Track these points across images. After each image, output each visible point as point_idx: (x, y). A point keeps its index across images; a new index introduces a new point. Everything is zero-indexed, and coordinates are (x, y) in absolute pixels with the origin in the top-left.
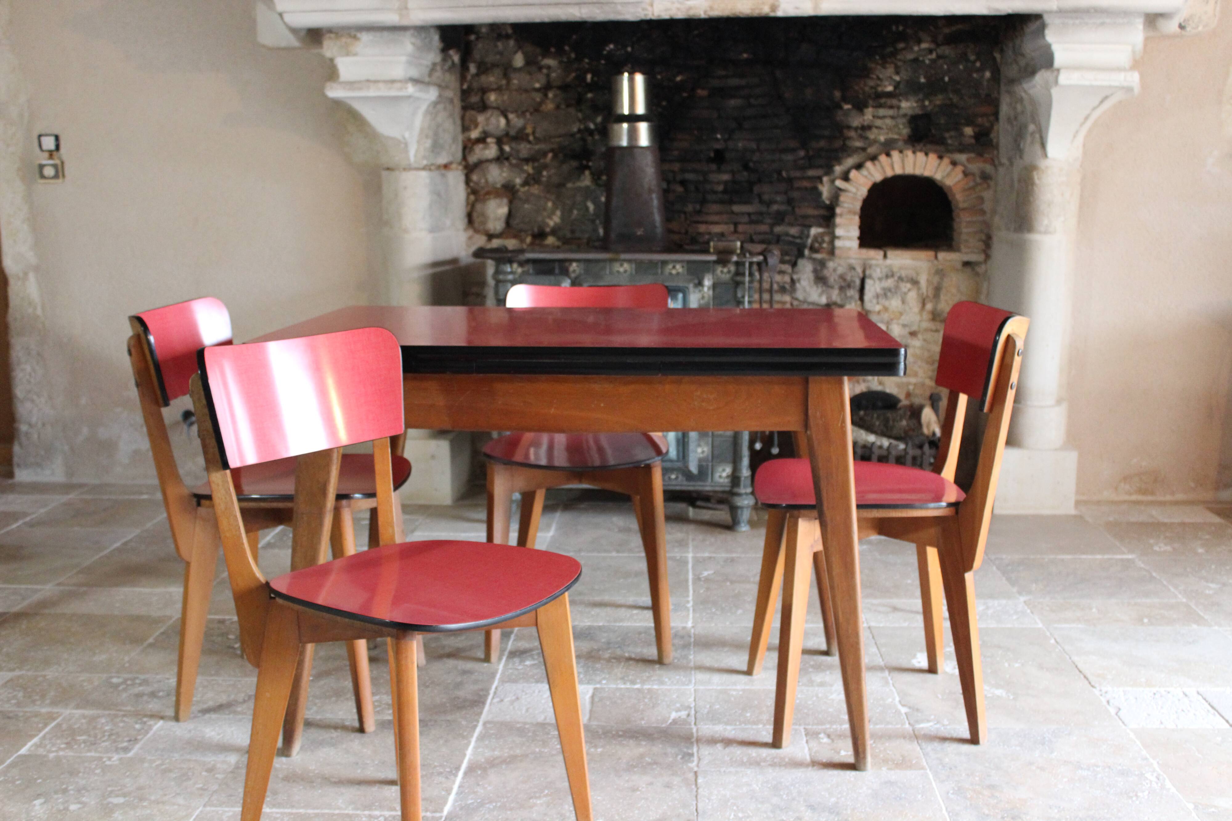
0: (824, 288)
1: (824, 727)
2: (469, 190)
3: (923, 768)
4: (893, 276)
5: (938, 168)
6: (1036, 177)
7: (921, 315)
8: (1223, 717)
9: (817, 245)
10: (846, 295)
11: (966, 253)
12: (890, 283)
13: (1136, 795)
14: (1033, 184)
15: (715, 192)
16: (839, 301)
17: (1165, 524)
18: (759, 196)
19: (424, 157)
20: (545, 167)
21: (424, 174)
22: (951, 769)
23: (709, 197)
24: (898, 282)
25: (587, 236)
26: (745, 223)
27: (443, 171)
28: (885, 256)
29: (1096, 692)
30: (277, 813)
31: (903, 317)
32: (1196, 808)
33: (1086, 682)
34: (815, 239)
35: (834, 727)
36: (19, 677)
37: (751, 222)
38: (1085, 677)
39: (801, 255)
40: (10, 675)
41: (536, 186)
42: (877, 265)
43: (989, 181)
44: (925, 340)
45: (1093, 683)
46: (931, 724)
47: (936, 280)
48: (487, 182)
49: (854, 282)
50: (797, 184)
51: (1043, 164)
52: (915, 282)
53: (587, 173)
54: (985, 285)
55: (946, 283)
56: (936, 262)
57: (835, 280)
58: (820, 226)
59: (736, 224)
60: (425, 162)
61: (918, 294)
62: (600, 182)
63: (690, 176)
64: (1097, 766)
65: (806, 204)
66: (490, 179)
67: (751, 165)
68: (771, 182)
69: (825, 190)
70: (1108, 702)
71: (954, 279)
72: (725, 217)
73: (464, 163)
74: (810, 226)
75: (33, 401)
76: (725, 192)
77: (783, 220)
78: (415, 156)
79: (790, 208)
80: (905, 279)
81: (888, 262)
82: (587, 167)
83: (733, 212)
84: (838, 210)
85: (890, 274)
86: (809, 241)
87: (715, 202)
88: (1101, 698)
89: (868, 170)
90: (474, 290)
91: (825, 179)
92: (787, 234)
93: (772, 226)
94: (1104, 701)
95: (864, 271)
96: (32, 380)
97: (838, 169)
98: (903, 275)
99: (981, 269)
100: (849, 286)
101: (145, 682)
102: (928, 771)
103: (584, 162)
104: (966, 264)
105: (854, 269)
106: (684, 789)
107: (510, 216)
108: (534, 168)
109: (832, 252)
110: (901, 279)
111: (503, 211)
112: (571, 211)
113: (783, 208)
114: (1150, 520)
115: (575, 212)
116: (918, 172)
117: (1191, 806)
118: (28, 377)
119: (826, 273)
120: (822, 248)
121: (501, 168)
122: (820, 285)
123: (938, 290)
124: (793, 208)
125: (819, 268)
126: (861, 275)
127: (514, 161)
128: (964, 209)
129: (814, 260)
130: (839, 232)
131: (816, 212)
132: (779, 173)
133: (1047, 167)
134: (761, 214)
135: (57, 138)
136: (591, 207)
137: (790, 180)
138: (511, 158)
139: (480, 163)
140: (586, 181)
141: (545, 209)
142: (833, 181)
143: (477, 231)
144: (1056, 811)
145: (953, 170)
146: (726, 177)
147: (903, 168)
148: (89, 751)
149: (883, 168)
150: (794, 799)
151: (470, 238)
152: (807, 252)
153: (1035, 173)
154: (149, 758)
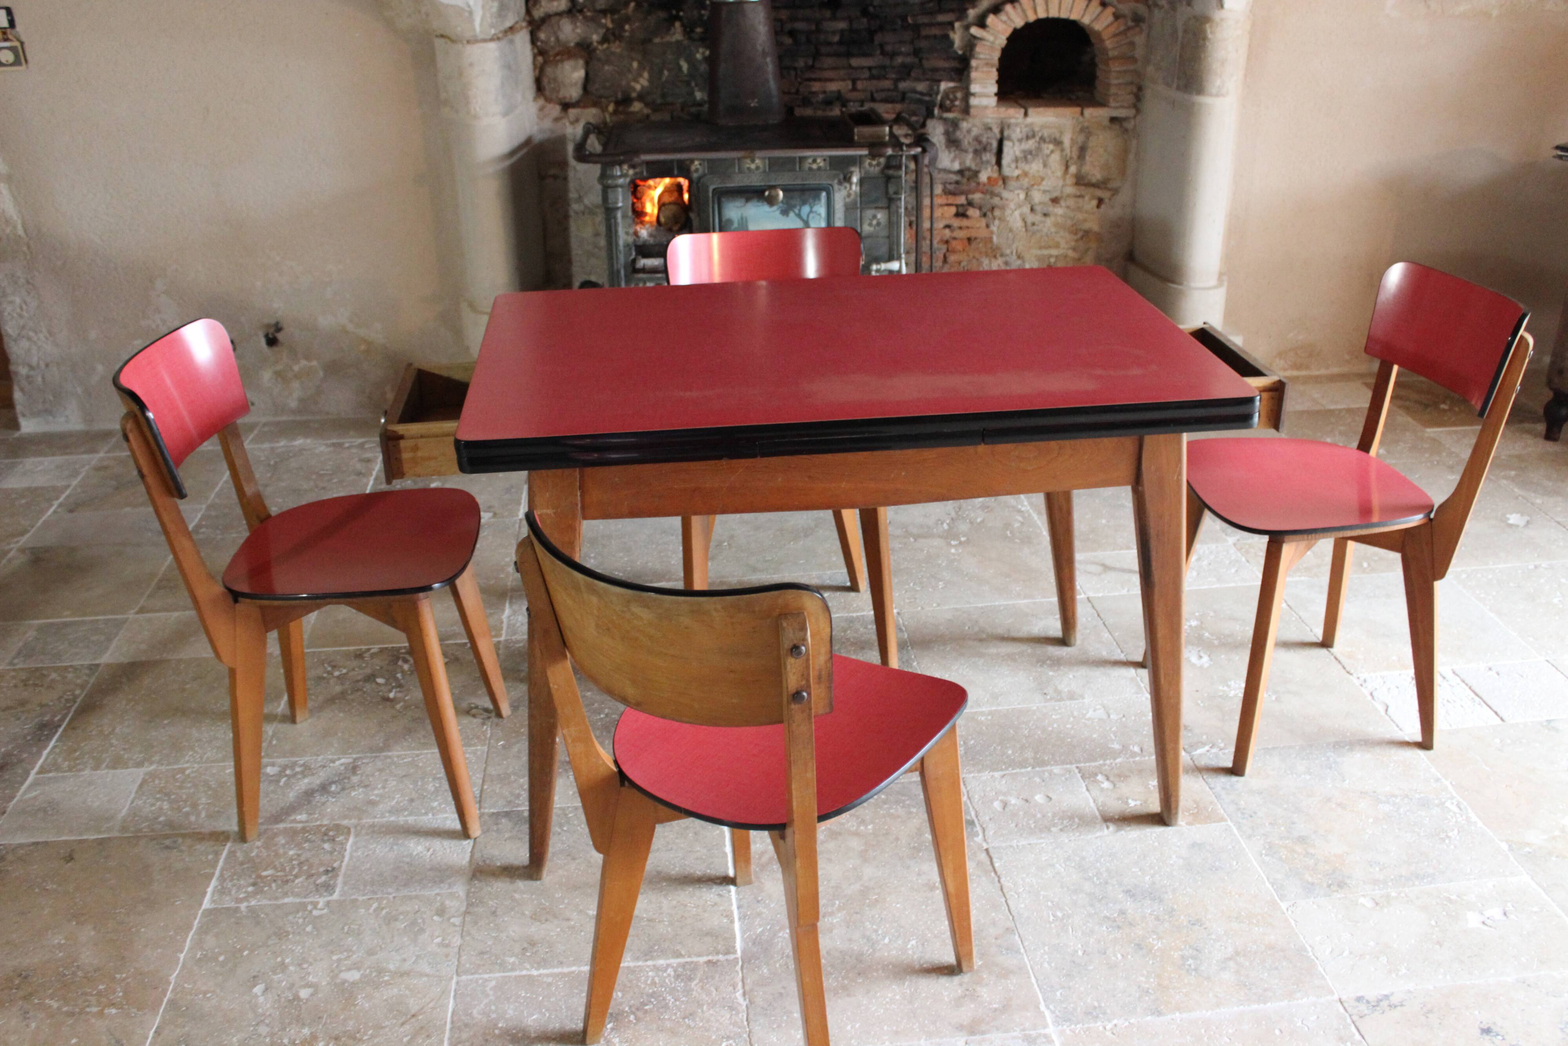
0: (957, 152)
1: (1097, 764)
2: (536, 51)
3: (1222, 819)
4: (1034, 136)
5: (1085, 10)
6: (1209, 31)
7: (1064, 180)
8: (1490, 708)
9: (948, 102)
10: (981, 158)
11: (1116, 108)
12: (1031, 144)
13: (1448, 837)
14: (1205, 38)
15: (830, 44)
16: (973, 167)
17: (1331, 412)
18: (881, 46)
19: (492, 26)
20: (627, 19)
21: (492, 45)
22: (1251, 816)
23: (824, 50)
24: (1039, 143)
25: (680, 100)
26: (865, 79)
27: (510, 36)
28: (1026, 114)
29: (1353, 678)
30: (548, 975)
31: (1044, 183)
32: (1511, 849)
33: (1340, 667)
34: (946, 95)
35: (1108, 762)
36: (153, 775)
37: (872, 77)
38: (1336, 658)
39: (930, 114)
40: (140, 773)
41: (617, 43)
42: (1017, 125)
43: (1141, 24)
44: (1068, 207)
45: (1348, 669)
46: (1207, 748)
47: (1081, 139)
48: (557, 39)
49: (991, 144)
50: (925, 32)
51: (1217, 15)
52: (1058, 143)
53: (677, 24)
54: (1134, 142)
55: (1093, 142)
56: (1081, 119)
57: (969, 143)
58: (951, 80)
59: (854, 82)
60: (493, 31)
61: (1062, 156)
62: (693, 35)
63: (800, 26)
64: (1396, 796)
65: (935, 55)
66: (562, 37)
67: (871, 9)
68: (894, 30)
69: (957, 38)
70: (1371, 694)
71: (1101, 137)
72: (842, 73)
73: (528, 18)
74: (940, 81)
75: (29, 339)
76: (841, 43)
77: (909, 74)
78: (481, 25)
79: (916, 60)
80: (1047, 140)
81: (1029, 120)
82: (677, 18)
83: (850, 67)
84: (974, 63)
85: (1030, 134)
86: (939, 98)
87: (829, 55)
88: (1363, 689)
89: (1007, 14)
90: (552, 172)
91: (957, 25)
92: (914, 91)
93: (896, 81)
94: (1366, 692)
95: (1002, 132)
96: (25, 314)
97: (972, 13)
98: (1046, 135)
99: (1130, 125)
100: (985, 149)
101: (307, 770)
102: (1229, 822)
103: (674, 12)
104: (1113, 120)
105: (990, 129)
106: (984, 879)
107: (587, 79)
108: (613, 21)
109: (966, 110)
110: (1043, 139)
111: (579, 74)
112: (661, 73)
113: (909, 60)
114: (1318, 408)
115: (666, 73)
116: (1064, 15)
117: (1504, 846)
118: (18, 310)
119: (959, 134)
120: (954, 106)
121: (574, 23)
122: (953, 149)
123: (1083, 150)
124: (921, 60)
125: (951, 129)
126: (998, 136)
127: (589, 14)
128: (1115, 58)
129: (945, 120)
130: (974, 88)
131: (946, 65)
132: (904, 18)
133: (1222, 20)
134: (883, 67)
135: (9, 11)
136: (685, 66)
137: (916, 28)
138: (585, 10)
139: (547, 18)
140: (677, 34)
141: (629, 71)
142: (967, 28)
143: (548, 100)
144: (1377, 869)
145: (1102, 12)
146: (842, 25)
147: (1047, 10)
148: (286, 895)
149: (1024, 11)
150: (1106, 883)
151: (541, 109)
152: (936, 111)
153: (1208, 26)
154: (361, 898)
